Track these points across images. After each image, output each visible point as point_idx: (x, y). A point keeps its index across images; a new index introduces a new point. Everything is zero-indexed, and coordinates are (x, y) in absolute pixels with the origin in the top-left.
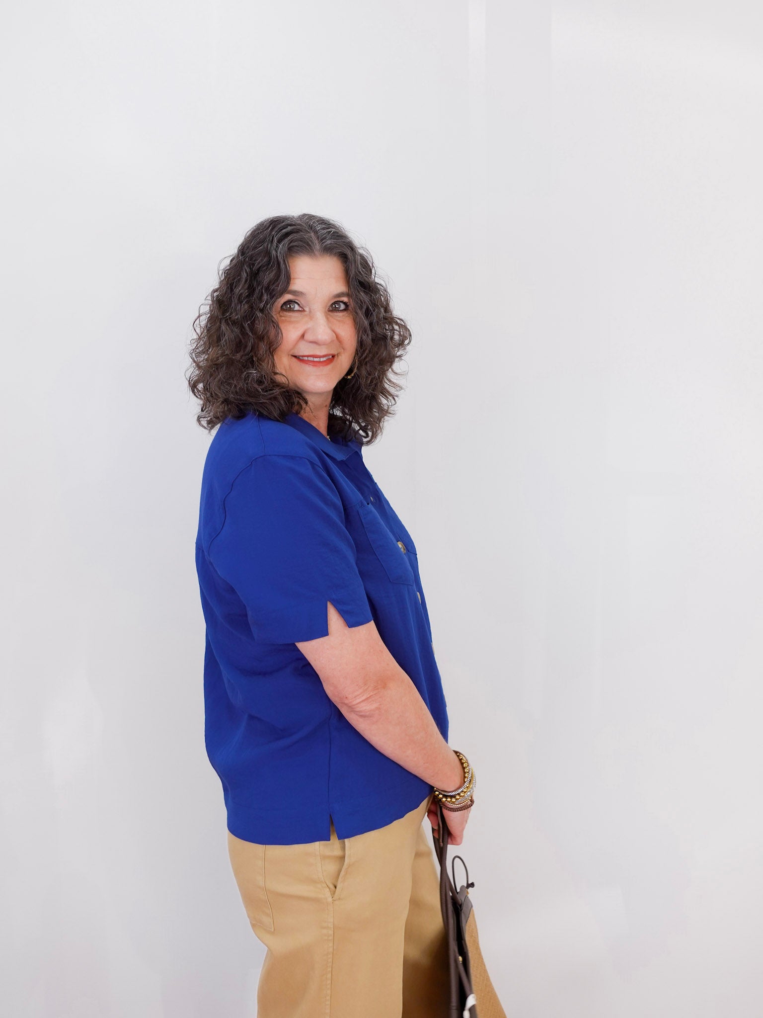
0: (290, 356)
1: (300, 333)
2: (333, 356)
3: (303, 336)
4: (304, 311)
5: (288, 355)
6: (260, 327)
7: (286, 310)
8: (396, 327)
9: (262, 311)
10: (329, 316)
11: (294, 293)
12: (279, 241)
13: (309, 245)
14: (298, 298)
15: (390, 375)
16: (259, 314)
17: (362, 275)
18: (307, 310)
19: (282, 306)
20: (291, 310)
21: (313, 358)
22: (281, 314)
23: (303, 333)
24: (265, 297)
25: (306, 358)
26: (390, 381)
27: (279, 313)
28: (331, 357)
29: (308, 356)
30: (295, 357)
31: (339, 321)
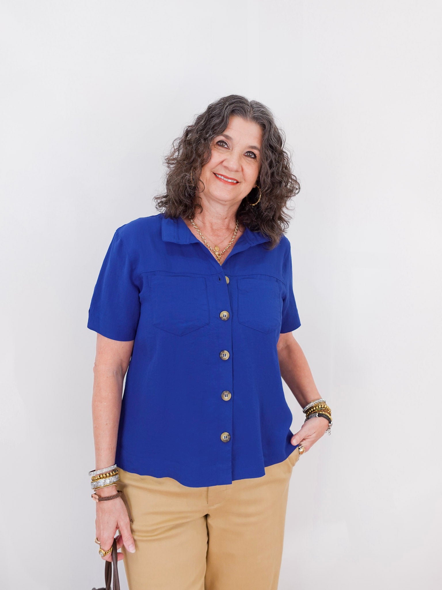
0: (212, 173)
1: (221, 160)
2: (238, 182)
3: (222, 162)
4: (229, 149)
5: (211, 171)
6: (201, 149)
7: (220, 146)
8: (290, 181)
9: (205, 139)
10: (242, 157)
11: (227, 137)
12: (230, 105)
13: (245, 112)
14: (228, 141)
15: (284, 209)
16: (203, 142)
17: (272, 141)
18: (231, 149)
19: (217, 142)
20: (222, 146)
21: (224, 177)
22: (215, 146)
23: (223, 160)
24: (210, 133)
25: (220, 176)
26: (284, 213)
27: (215, 145)
28: (235, 182)
29: (222, 175)
30: (215, 174)
31: (247, 162)
